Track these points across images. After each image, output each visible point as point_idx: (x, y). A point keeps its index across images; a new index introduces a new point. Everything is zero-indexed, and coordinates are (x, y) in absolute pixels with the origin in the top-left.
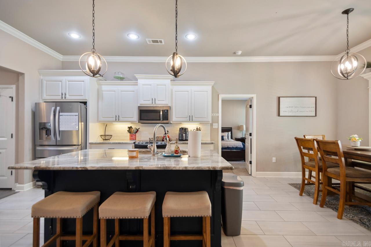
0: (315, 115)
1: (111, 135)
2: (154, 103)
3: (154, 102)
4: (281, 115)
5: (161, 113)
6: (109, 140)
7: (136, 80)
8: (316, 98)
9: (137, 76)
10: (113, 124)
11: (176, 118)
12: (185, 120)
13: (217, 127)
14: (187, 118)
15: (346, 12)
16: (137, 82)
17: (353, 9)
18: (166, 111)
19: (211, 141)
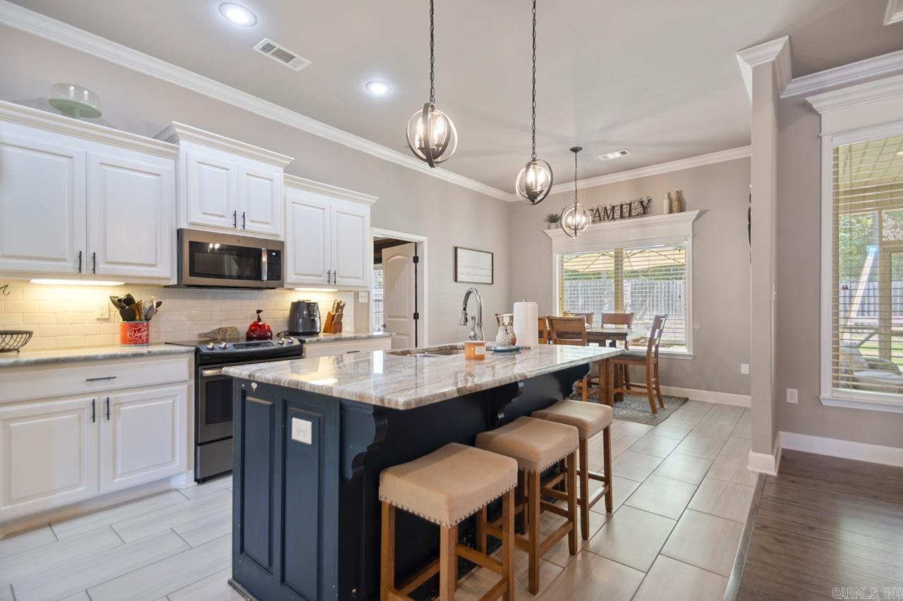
0: (491, 282)
1: (30, 334)
2: (239, 227)
3: (240, 223)
4: (459, 279)
5: (264, 259)
6: (18, 351)
7: (173, 139)
8: (492, 254)
9: (179, 127)
10: (33, 284)
11: (296, 274)
12: (319, 282)
13: (367, 301)
14: (321, 276)
15: (575, 150)
16: (178, 149)
17: (581, 149)
18: (274, 254)
19: (355, 332)
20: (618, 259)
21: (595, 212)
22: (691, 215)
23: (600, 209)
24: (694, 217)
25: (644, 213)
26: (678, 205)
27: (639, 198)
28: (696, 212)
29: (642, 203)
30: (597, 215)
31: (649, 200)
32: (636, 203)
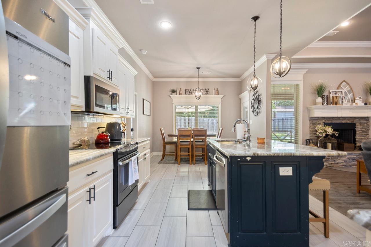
0: (150, 115)
4: (144, 113)
8: (150, 103)
15: (198, 68)
20: (197, 108)
21: (189, 91)
22: (221, 96)
23: (191, 90)
24: (222, 97)
25: (207, 94)
26: (217, 93)
27: (205, 88)
28: (223, 96)
29: (206, 90)
30: (190, 92)
31: (208, 90)
32: (204, 90)
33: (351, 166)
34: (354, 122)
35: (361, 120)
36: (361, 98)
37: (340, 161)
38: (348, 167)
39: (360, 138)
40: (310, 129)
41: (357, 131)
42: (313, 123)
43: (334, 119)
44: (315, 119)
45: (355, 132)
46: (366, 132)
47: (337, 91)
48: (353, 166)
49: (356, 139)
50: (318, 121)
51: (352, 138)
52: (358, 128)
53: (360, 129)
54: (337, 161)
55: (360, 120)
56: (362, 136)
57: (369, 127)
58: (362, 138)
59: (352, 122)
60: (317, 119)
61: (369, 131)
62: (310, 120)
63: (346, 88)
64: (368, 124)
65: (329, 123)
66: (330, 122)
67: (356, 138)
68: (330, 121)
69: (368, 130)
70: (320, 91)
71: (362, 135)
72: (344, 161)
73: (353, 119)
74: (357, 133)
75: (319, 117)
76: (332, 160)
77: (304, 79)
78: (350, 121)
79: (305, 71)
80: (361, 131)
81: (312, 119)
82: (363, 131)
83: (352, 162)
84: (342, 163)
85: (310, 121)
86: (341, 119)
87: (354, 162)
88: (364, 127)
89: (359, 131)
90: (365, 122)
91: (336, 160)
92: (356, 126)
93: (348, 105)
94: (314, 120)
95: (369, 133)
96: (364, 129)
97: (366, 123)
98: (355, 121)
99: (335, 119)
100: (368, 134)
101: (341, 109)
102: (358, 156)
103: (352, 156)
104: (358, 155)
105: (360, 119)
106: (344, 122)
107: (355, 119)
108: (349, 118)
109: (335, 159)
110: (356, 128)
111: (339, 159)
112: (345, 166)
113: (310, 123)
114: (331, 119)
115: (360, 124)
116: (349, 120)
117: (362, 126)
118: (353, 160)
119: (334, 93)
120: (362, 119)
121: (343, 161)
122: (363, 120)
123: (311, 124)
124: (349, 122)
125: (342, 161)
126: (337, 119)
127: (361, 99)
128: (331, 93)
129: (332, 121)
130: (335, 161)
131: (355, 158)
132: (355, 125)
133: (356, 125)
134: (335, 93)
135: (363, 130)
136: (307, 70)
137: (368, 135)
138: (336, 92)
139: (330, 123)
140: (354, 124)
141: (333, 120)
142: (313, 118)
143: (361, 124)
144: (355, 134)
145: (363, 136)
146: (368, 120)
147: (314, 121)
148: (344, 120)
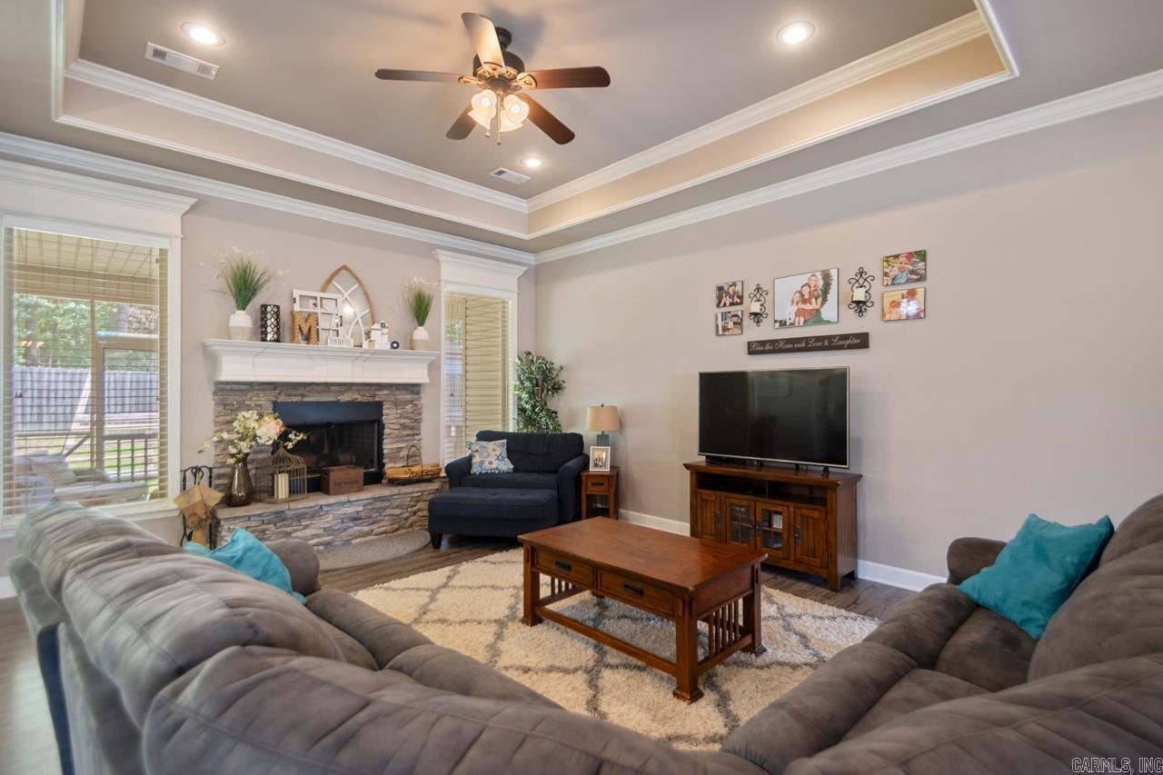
33: (347, 543)
34: (377, 399)
35: (398, 393)
36: (387, 325)
37: (308, 532)
38: (336, 546)
39: (396, 446)
40: (216, 426)
41: (386, 426)
42: (225, 405)
43: (308, 388)
44: (236, 387)
45: (381, 427)
46: (412, 429)
47: (319, 295)
48: (354, 542)
49: (385, 451)
50: (249, 395)
51: (376, 448)
52: (390, 416)
53: (396, 418)
54: (299, 534)
55: (396, 393)
56: (399, 439)
57: (420, 414)
58: (401, 446)
59: (371, 400)
60: (244, 387)
61: (422, 424)
62: (215, 393)
63: (349, 292)
64: (416, 405)
65: (293, 402)
66: (295, 399)
67: (384, 447)
68: (296, 395)
69: (418, 421)
70: (244, 288)
71: (402, 436)
72: (325, 528)
73: (373, 388)
74: (387, 431)
75: (251, 384)
76: (279, 533)
77: (182, 233)
78: (362, 396)
79: (186, 203)
80: (398, 427)
81: (221, 389)
82: (404, 427)
83: (351, 527)
84: (314, 536)
85: (216, 397)
86: (333, 388)
87: (357, 525)
88: (406, 412)
89: (392, 426)
90: (409, 397)
91: (295, 531)
92: (384, 411)
93: (346, 346)
94: (230, 393)
95: (419, 430)
96: (405, 418)
97: (411, 402)
98: (381, 395)
99: (316, 388)
100: (419, 434)
101: (323, 357)
102: (369, 507)
103: (350, 510)
104: (370, 504)
105: (394, 388)
106: (346, 397)
107: (378, 390)
108: (361, 388)
109: (289, 529)
110: (383, 418)
111: (306, 527)
112: (327, 544)
113: (216, 405)
114: (301, 391)
115: (396, 406)
116: (361, 393)
117: (399, 411)
118: (354, 519)
119: (312, 302)
120: (402, 389)
121: (321, 531)
122: (404, 392)
123: (220, 408)
124: (360, 399)
125: (315, 532)
126: (321, 388)
127: (385, 331)
128: (298, 301)
129: (303, 396)
130: (290, 534)
131: (363, 515)
132: (382, 409)
133: (384, 407)
134: (314, 301)
135: (402, 421)
136: (193, 201)
137: (416, 437)
138: (316, 298)
139: (296, 403)
140: (379, 406)
141: (306, 393)
142: (228, 387)
143: (396, 404)
144: (383, 434)
145: (403, 441)
146: (418, 393)
147: (232, 396)
148: (346, 391)
